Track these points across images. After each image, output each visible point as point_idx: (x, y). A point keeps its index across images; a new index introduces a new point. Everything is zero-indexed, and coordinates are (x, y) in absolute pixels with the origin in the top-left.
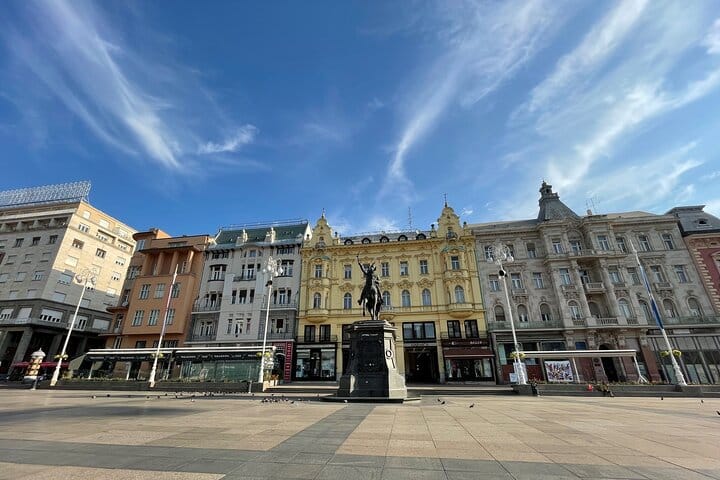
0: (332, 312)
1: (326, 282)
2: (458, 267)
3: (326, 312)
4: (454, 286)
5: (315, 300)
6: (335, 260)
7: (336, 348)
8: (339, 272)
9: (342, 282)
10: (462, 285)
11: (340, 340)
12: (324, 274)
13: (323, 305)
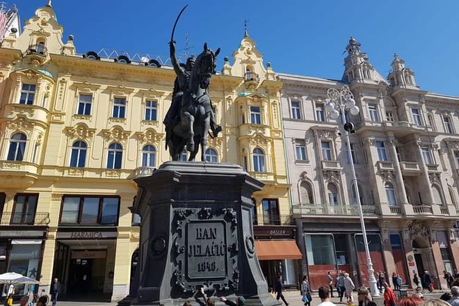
0: (45, 172)
1: (41, 116)
2: (259, 122)
3: (33, 170)
4: (253, 147)
5: (13, 145)
6: (63, 82)
7: (44, 238)
8: (69, 102)
9: (70, 120)
10: (264, 148)
11: (54, 223)
12: (38, 101)
13: (27, 157)
